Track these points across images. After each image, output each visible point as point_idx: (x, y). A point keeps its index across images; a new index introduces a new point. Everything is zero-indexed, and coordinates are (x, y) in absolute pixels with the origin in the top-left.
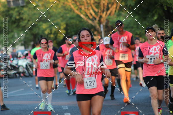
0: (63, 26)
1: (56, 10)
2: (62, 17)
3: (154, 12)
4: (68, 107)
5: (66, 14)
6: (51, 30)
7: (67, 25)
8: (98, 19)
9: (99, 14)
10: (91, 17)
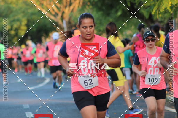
0: (24, 22)
1: (17, 5)
2: (23, 12)
3: (118, 7)
4: (29, 106)
5: (27, 9)
6: (12, 27)
7: (28, 21)
8: (60, 14)
9: (62, 10)
10: (53, 13)
